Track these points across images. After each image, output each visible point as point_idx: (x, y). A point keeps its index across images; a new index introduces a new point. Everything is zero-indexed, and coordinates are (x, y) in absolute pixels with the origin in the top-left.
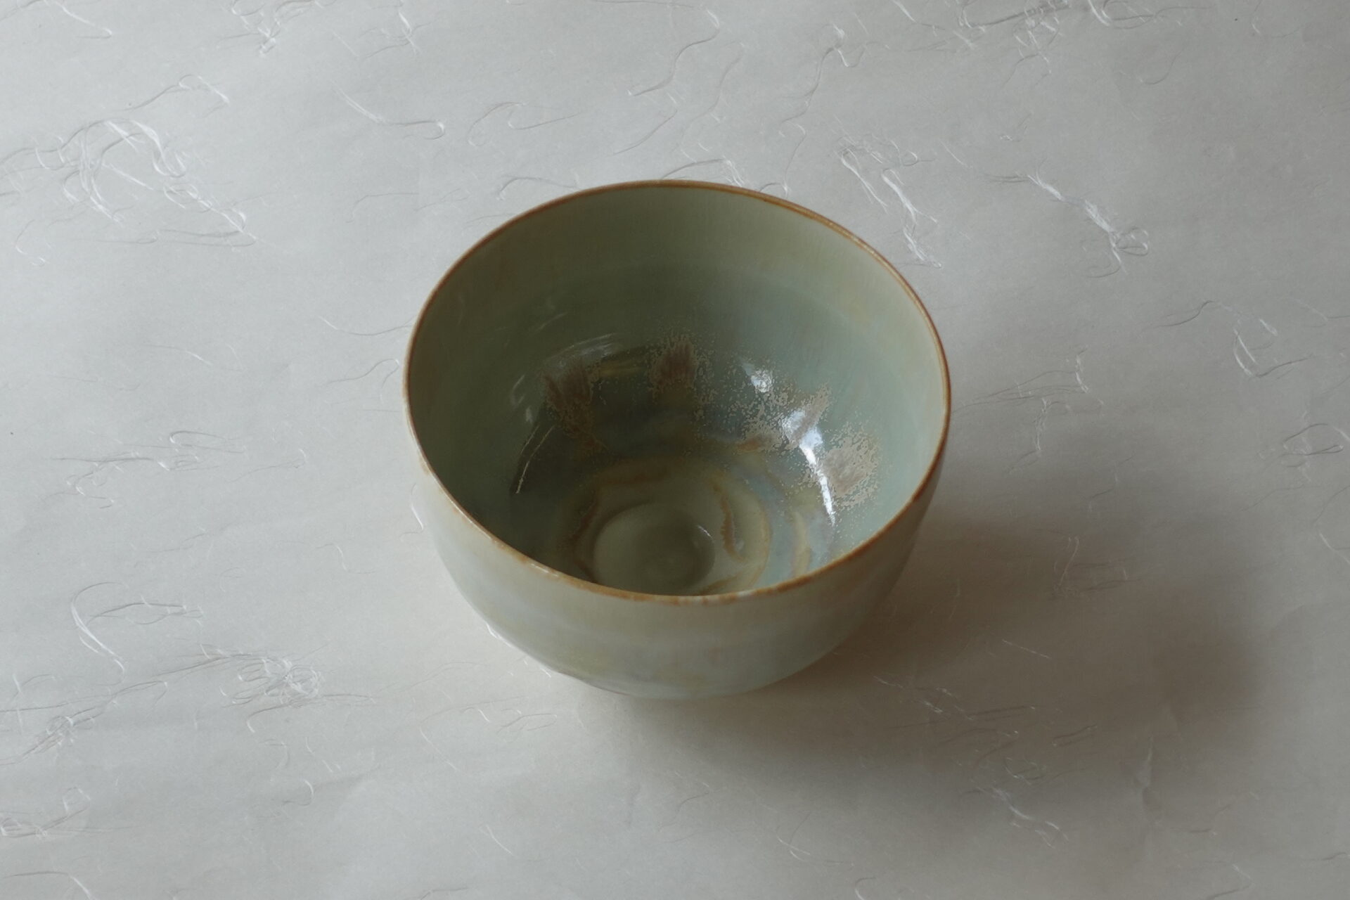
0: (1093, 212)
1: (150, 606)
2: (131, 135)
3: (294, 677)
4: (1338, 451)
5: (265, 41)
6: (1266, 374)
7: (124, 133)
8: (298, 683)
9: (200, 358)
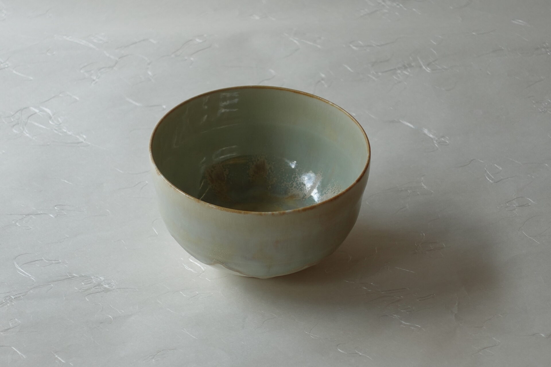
0: (426, 131)
1: (46, 261)
2: (40, 111)
3: (105, 282)
4: (529, 206)
5: (94, 80)
6: (498, 182)
7: (37, 111)
8: (107, 285)
9: (67, 182)
